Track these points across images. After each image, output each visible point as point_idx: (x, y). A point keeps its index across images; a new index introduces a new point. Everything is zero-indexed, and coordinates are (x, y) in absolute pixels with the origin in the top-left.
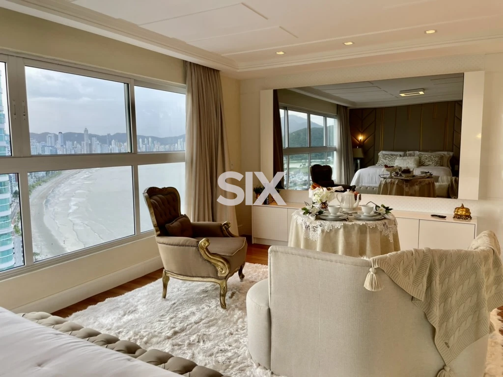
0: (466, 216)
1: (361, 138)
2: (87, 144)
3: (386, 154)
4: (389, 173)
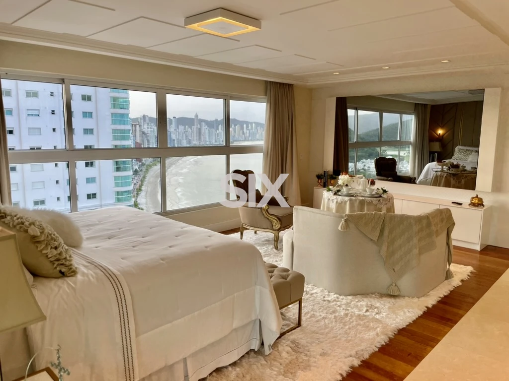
0: (478, 204)
1: (440, 132)
2: (197, 128)
3: (461, 149)
4: (440, 167)
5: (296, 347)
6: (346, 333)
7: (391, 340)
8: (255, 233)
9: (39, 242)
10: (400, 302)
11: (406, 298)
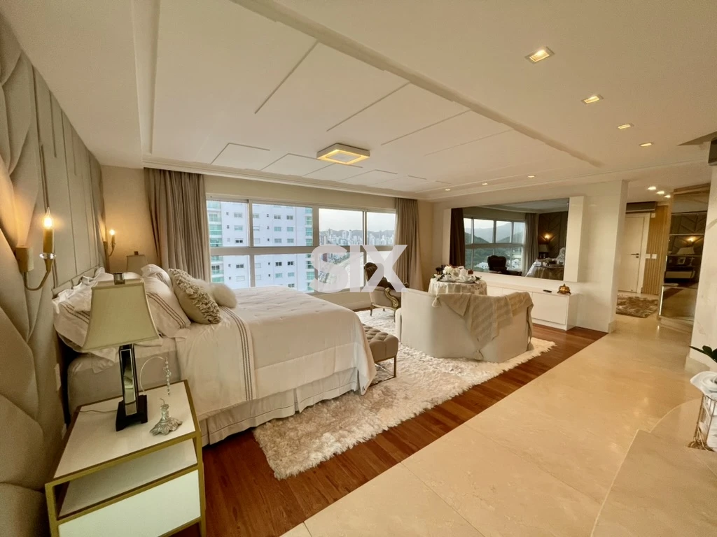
0: (566, 292)
1: (547, 237)
4: (540, 263)
5: (387, 392)
6: (429, 385)
7: (464, 392)
8: (384, 310)
9: (193, 299)
10: (483, 365)
11: (488, 363)
